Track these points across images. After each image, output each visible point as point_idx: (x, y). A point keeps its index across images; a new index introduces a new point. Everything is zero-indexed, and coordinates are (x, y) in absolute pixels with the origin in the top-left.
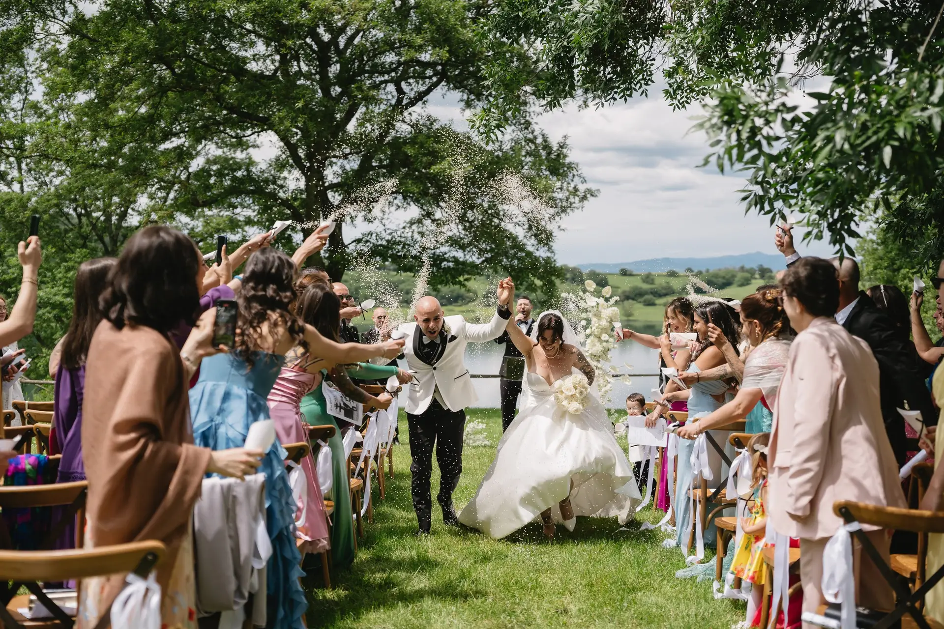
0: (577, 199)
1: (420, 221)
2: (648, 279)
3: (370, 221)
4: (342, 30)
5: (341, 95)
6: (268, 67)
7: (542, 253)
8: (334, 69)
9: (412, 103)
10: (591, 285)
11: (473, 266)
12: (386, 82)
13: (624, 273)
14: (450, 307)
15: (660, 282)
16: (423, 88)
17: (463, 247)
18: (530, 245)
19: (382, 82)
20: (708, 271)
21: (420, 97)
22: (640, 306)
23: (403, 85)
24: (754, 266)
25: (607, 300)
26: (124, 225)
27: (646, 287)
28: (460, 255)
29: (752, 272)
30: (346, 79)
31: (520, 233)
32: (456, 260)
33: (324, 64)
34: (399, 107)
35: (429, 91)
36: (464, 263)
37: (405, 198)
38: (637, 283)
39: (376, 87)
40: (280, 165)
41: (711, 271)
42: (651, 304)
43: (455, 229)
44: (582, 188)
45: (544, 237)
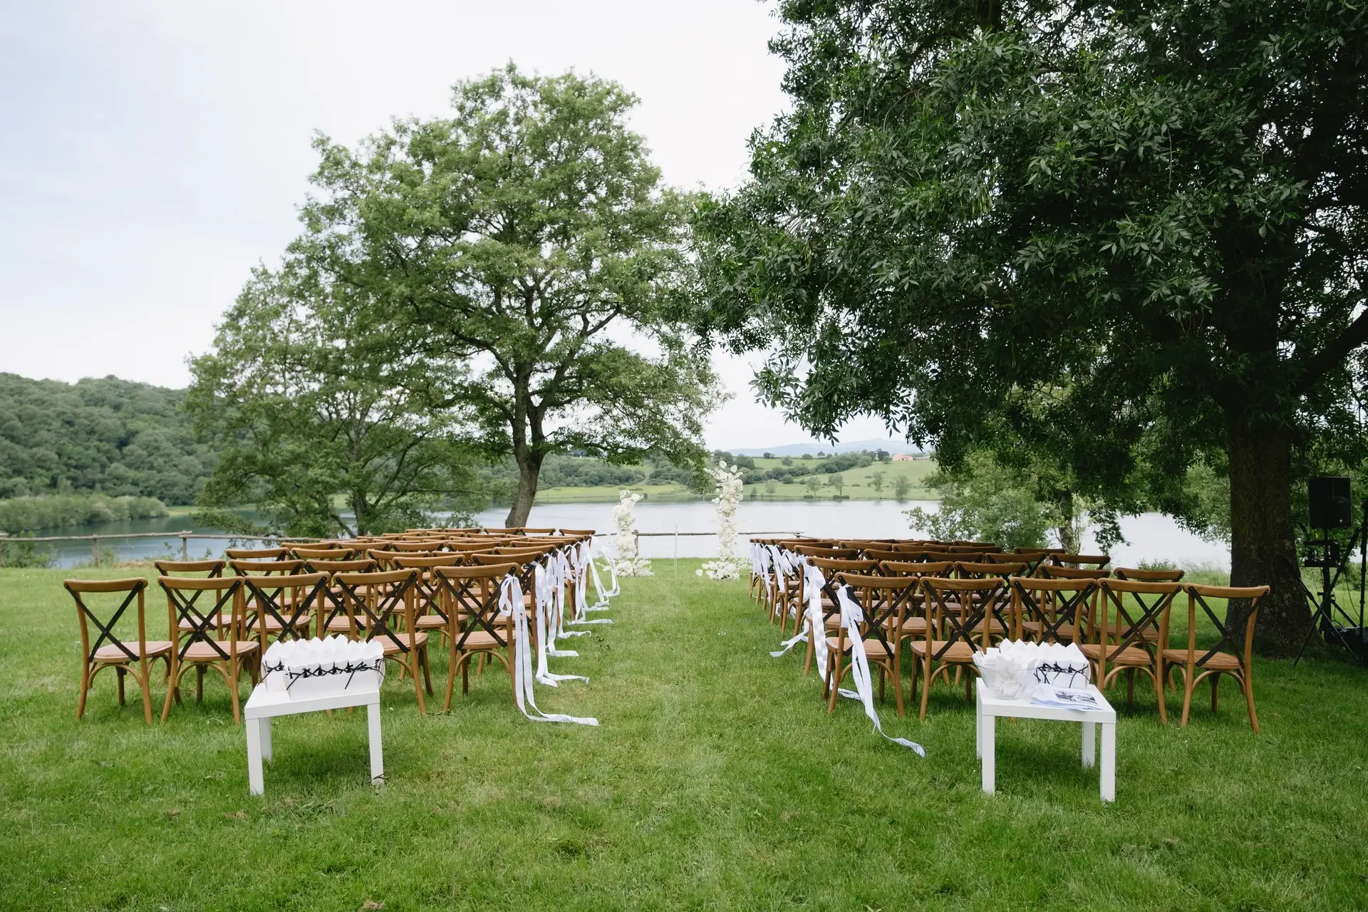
0: (719, 400)
1: (601, 417)
2: (787, 461)
3: (563, 417)
4: (543, 278)
5: (542, 325)
6: (485, 302)
7: (694, 440)
8: (536, 304)
9: (595, 329)
10: (723, 464)
11: (642, 451)
12: (575, 314)
13: (767, 456)
14: (622, 486)
15: (796, 464)
16: (604, 318)
17: (634, 437)
18: (686, 434)
19: (572, 315)
20: (836, 454)
21: (601, 324)
22: (780, 483)
23: (588, 316)
24: (874, 449)
25: (734, 474)
26: (367, 420)
27: (785, 468)
28: (632, 443)
29: (872, 455)
30: (547, 313)
31: (678, 426)
32: (629, 447)
33: (529, 301)
34: (584, 333)
35: (608, 319)
36: (634, 449)
37: (589, 400)
38: (777, 464)
39: (568, 318)
40: (492, 375)
41: (839, 454)
42: (788, 482)
43: (628, 424)
44: (723, 392)
45: (696, 429)
